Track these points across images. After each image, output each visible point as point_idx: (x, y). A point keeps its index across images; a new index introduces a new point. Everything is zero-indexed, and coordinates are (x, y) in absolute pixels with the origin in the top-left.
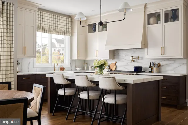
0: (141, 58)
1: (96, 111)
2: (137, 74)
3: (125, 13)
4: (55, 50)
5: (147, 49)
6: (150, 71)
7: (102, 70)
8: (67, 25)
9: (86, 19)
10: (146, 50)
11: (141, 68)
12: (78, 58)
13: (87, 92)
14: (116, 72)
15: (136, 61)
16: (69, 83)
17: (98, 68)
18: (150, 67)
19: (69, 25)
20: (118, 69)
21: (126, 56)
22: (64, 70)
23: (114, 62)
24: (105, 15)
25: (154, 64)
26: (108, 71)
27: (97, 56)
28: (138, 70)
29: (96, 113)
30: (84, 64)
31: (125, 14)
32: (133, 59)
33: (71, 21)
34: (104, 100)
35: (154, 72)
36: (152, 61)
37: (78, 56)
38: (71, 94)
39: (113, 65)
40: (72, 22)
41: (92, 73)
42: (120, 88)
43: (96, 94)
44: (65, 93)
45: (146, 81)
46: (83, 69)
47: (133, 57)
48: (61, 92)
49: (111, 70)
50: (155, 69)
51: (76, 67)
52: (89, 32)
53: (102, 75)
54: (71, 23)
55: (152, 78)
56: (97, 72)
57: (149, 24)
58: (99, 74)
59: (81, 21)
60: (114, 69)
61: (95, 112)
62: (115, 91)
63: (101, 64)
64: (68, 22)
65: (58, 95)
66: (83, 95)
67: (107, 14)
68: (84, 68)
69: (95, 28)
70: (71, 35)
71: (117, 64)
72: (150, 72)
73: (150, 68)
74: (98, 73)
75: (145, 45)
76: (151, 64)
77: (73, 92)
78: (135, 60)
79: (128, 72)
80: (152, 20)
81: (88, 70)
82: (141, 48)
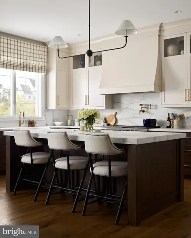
0: (154, 107)
1: (81, 187)
2: (148, 131)
3: (126, 37)
4: (30, 97)
5: (163, 92)
6: (168, 125)
7: (91, 125)
8: (40, 57)
9: (67, 46)
10: (161, 94)
11: (154, 121)
12: (57, 107)
13: (66, 158)
14: (116, 127)
15: (147, 112)
16: (38, 144)
17: (85, 122)
18: (169, 119)
19: (43, 57)
20: (119, 124)
21: (131, 103)
22: (36, 125)
23: (114, 113)
24: (100, 41)
25: (174, 116)
26: (104, 127)
27: (87, 103)
28: (150, 124)
29: (80, 190)
30: (67, 117)
31: (126, 39)
32: (142, 108)
33: (46, 50)
34: (92, 170)
35: (174, 127)
36: (171, 111)
37: (57, 104)
38: (43, 162)
39: (112, 117)
40: (47, 52)
41: (76, 130)
42: (118, 151)
43: (81, 161)
44: (32, 160)
45: (159, 141)
46: (66, 125)
47: (141, 105)
48: (26, 159)
49: (109, 125)
50: (175, 122)
51: (54, 121)
52: (75, 67)
53: (91, 132)
54: (46, 54)
55: (167, 136)
56: (83, 128)
57: (166, 55)
58: (87, 131)
59: (58, 50)
60: (112, 123)
61: (79, 188)
62: (110, 156)
63: (90, 116)
64: (40, 52)
65: (23, 163)
66: (61, 164)
67: (102, 40)
68: (67, 122)
69: (83, 61)
70: (45, 72)
71: (117, 116)
72: (167, 127)
73: (168, 122)
74: (85, 129)
75: (161, 86)
76: (170, 115)
77: (45, 158)
78: (145, 109)
79: (134, 127)
80: (170, 49)
81: (74, 125)
82: (153, 91)
